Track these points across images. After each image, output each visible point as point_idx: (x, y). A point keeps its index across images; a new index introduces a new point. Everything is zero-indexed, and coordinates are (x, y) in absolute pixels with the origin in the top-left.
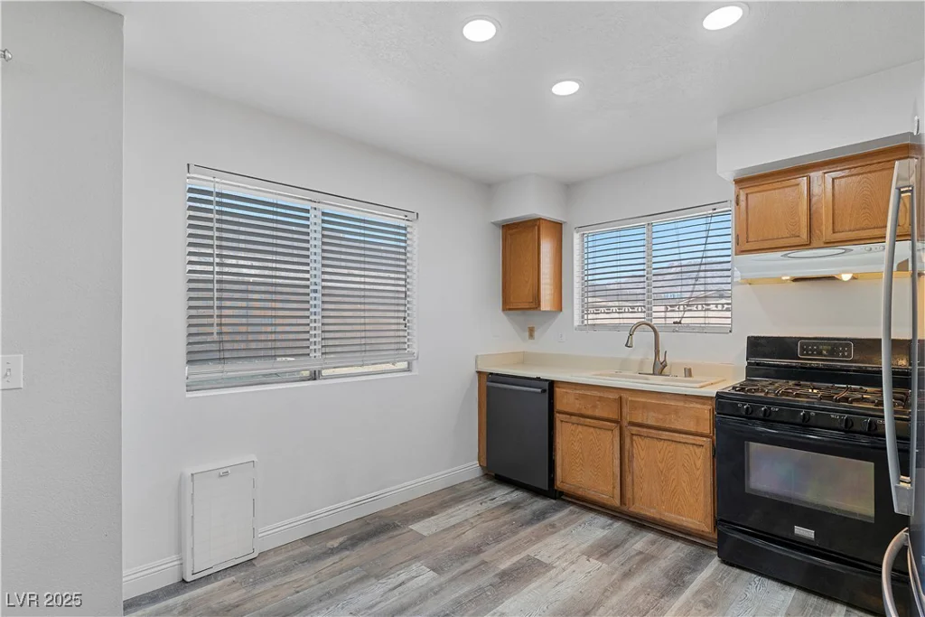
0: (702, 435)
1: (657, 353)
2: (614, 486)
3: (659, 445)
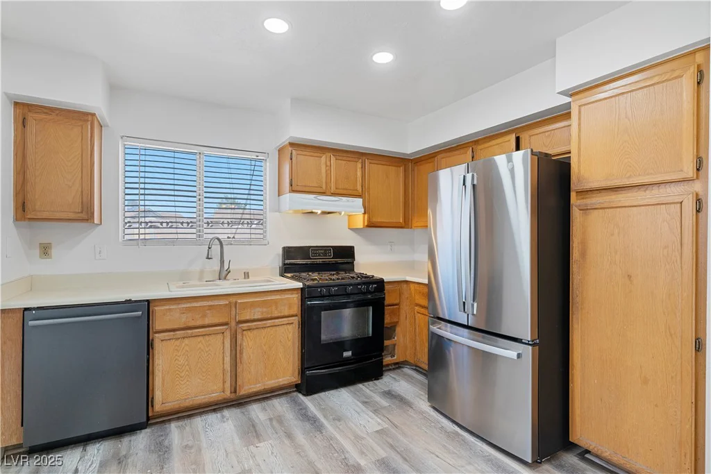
0: (292, 316)
1: (222, 261)
2: (224, 382)
3: (264, 332)
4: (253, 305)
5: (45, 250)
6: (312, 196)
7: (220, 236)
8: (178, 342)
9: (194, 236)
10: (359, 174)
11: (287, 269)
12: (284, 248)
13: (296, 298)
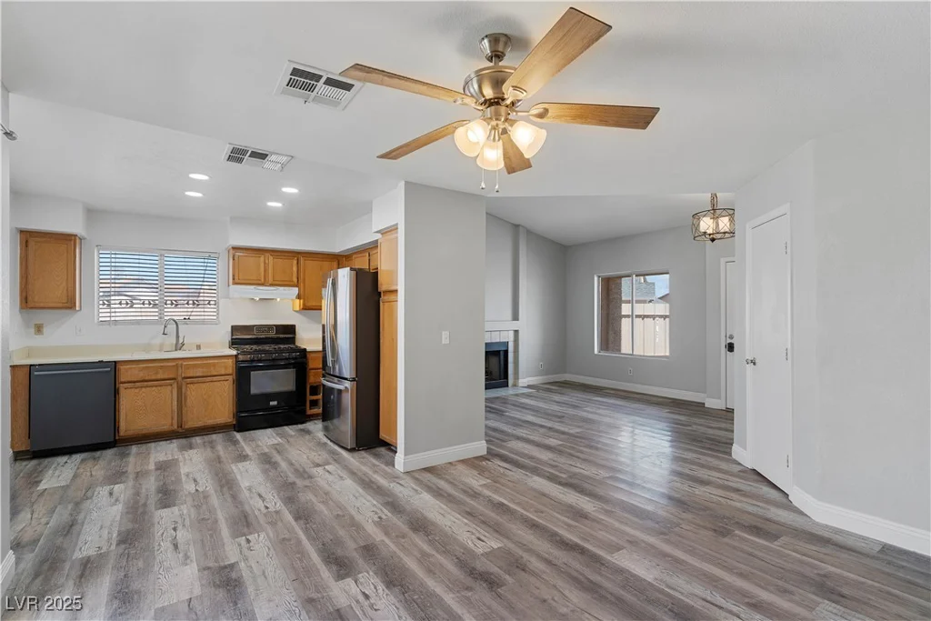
0: (229, 375)
1: (178, 337)
2: (172, 419)
3: (204, 385)
4: (195, 366)
5: (39, 329)
6: (252, 287)
7: (175, 318)
8: (137, 391)
9: (157, 318)
10: (295, 269)
11: (234, 343)
12: (232, 327)
13: (230, 362)
